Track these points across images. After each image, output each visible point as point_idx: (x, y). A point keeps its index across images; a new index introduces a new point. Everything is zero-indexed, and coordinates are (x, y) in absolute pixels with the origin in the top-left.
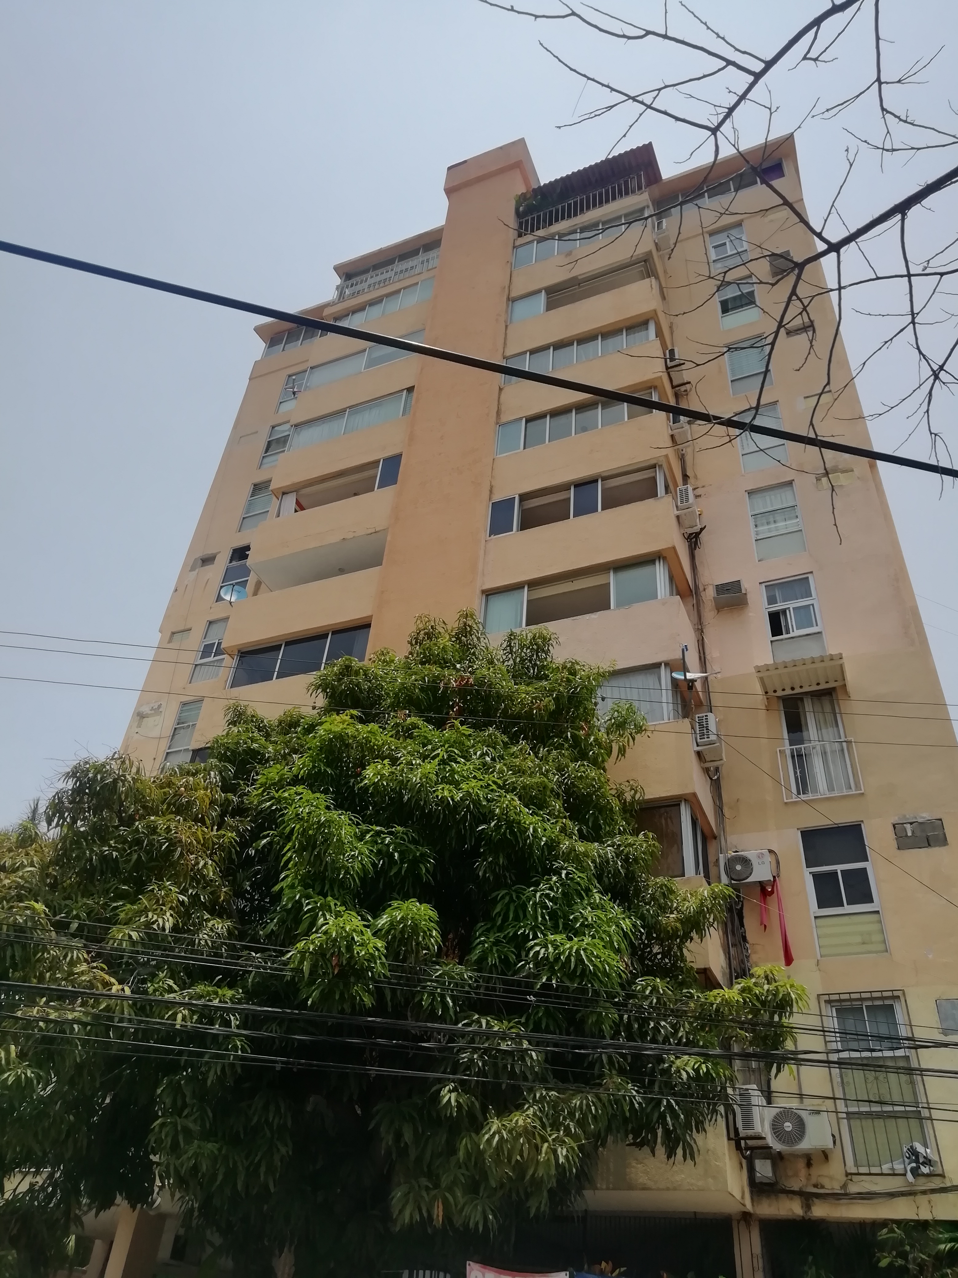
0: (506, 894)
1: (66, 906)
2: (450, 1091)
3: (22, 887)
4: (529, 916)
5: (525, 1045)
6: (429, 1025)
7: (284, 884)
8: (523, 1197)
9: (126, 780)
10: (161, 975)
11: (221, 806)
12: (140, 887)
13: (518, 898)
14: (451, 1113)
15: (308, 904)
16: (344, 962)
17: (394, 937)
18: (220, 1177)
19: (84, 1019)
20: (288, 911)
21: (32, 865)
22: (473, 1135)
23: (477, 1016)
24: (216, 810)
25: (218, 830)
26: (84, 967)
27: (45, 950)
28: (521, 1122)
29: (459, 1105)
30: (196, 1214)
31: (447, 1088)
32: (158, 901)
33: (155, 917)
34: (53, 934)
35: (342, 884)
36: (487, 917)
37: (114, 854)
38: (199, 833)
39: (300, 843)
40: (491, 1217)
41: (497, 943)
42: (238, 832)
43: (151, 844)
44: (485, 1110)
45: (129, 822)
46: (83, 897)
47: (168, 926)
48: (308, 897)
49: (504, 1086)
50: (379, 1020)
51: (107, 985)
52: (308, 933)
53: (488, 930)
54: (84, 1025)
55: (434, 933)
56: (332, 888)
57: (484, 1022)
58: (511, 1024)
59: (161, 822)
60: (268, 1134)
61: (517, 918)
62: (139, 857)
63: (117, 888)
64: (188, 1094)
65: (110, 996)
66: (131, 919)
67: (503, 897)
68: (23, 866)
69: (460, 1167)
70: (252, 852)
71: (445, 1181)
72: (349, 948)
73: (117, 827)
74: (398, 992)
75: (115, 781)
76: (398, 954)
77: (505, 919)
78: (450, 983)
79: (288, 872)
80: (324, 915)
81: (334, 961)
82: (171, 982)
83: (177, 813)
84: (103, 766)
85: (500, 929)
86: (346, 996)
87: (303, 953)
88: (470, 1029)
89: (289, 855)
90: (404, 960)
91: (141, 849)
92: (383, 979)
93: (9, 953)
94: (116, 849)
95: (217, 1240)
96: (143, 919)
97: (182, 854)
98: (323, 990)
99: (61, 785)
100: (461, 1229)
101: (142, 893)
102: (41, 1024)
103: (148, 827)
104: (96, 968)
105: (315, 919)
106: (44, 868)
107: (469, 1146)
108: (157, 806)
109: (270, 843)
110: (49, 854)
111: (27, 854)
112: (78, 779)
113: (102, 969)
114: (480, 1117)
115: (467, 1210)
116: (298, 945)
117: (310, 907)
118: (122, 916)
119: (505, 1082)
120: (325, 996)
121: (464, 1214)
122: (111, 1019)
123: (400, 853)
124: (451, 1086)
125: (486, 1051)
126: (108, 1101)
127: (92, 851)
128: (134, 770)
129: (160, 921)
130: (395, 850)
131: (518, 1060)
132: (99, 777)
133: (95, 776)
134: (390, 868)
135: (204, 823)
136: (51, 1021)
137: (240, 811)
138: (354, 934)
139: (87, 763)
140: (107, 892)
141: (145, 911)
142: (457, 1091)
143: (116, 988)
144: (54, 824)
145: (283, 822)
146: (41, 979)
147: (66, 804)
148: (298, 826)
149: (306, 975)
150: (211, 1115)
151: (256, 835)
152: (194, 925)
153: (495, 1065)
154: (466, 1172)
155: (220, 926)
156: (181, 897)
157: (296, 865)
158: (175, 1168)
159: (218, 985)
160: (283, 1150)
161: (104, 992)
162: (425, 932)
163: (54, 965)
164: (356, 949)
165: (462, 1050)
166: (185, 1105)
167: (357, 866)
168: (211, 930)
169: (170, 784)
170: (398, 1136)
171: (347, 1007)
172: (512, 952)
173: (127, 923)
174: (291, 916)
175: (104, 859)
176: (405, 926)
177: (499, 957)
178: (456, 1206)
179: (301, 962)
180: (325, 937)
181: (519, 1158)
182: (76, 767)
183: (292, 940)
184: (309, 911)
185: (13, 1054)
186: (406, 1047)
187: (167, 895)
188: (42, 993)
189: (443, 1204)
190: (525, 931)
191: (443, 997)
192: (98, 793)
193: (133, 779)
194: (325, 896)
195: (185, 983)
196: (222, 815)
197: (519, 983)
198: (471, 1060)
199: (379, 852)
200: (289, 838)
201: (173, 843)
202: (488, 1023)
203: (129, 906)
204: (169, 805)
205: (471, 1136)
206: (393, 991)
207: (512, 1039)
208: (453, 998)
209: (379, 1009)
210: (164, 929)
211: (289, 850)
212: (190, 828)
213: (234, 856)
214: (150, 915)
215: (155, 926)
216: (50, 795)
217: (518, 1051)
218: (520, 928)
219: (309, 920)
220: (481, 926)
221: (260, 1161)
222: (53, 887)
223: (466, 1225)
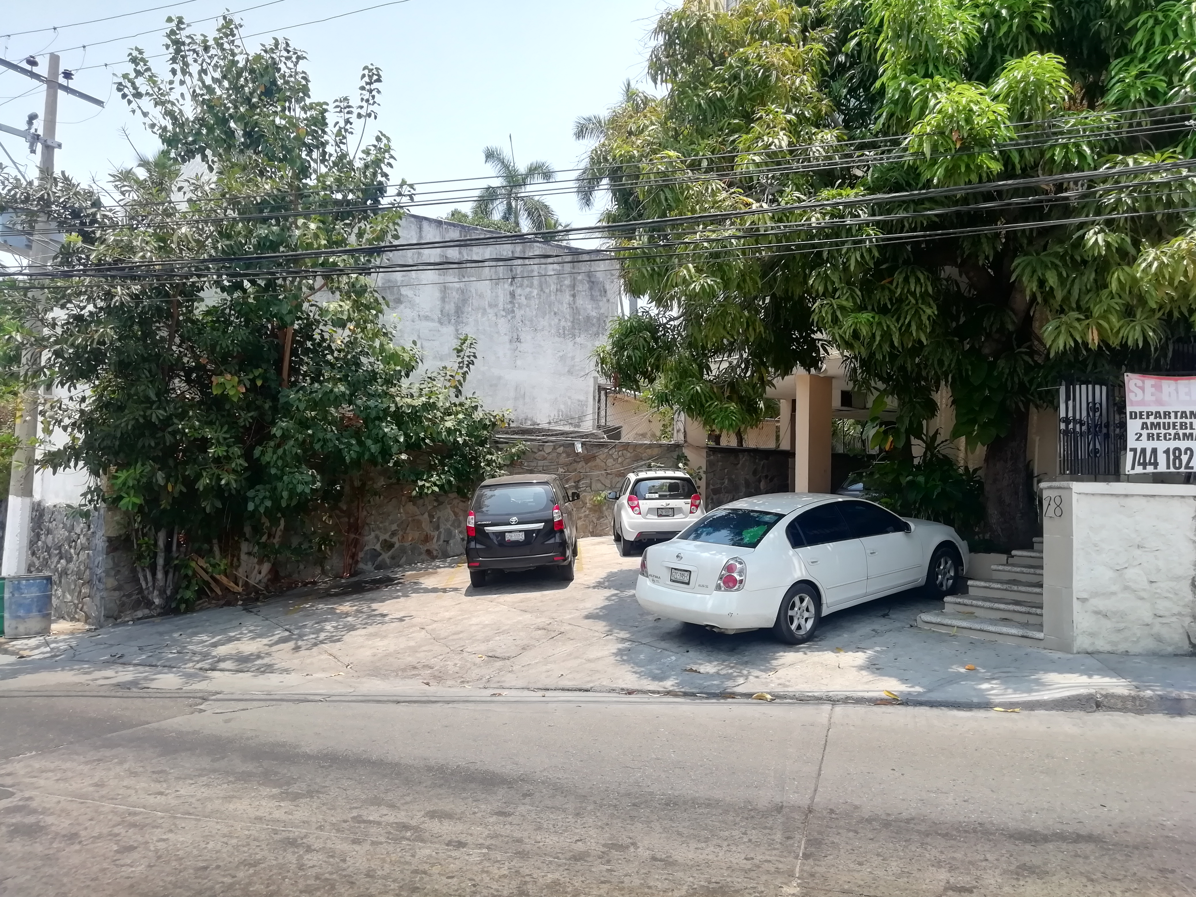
0: (1150, 17)
1: (693, 150)
2: (1096, 233)
3: (655, 144)
4: (1181, 34)
5: (1185, 172)
6: (1067, 175)
7: (884, 79)
8: (1187, 314)
9: (708, 19)
10: (788, 190)
11: (800, 21)
12: (748, 118)
13: (1166, 17)
14: (1099, 252)
15: (915, 89)
16: (966, 135)
17: (1015, 99)
18: (878, 338)
19: (738, 234)
20: (896, 103)
21: (652, 124)
22: (1126, 268)
23: (1121, 157)
24: (796, 27)
25: (804, 45)
26: (724, 195)
27: (688, 188)
28: (1184, 246)
29: (1108, 245)
30: (859, 371)
31: (1092, 232)
32: (768, 126)
33: (771, 140)
34: (690, 174)
35: (946, 61)
36: (1124, 50)
37: (718, 94)
38: (789, 53)
39: (894, 30)
40: (1151, 334)
41: (1141, 75)
42: (824, 41)
43: (747, 76)
44: (1136, 244)
45: (722, 61)
46: (703, 139)
47: (784, 144)
48: (913, 83)
49: (1159, 218)
50: (1010, 182)
51: (748, 205)
52: (921, 115)
53: (1128, 65)
54: (738, 238)
55: (1063, 82)
56: (937, 68)
57: (1130, 161)
58: (1166, 155)
59: (750, 52)
60: (913, 301)
61: (1165, 41)
62: (741, 90)
63: (729, 124)
64: (836, 280)
65: (753, 213)
66: (749, 147)
67: (1144, 23)
68: (646, 127)
69: (1112, 298)
70: (842, 58)
71: (1097, 311)
72: (968, 121)
73: (712, 69)
74: (1027, 153)
75: (699, 23)
76: (1023, 114)
77: (1150, 45)
78: (1084, 131)
79: (886, 65)
80: (935, 96)
81: (955, 136)
82: (797, 194)
83: (763, 38)
84: (684, 11)
85: (1143, 60)
86: (972, 167)
87: (920, 136)
88: (1114, 171)
89: (884, 46)
90: (1030, 119)
91: (740, 82)
92: (1008, 142)
93: (662, 197)
94: (719, 89)
95: (881, 385)
96: (760, 144)
97: (777, 77)
98: (947, 167)
99: (653, 43)
100: (1118, 348)
101: (753, 121)
102: (706, 244)
103: (740, 59)
104: (734, 193)
105: (926, 101)
106: (664, 124)
107: (1122, 278)
108: (742, 38)
109: (859, 44)
110: (663, 111)
111: (645, 116)
112: (667, 32)
113: (740, 194)
114: (1132, 251)
115: (1123, 332)
116: (914, 130)
117: (917, 92)
118: (741, 146)
119: (1159, 213)
120: (950, 173)
121: (1121, 335)
122: (758, 229)
123: (1009, 8)
124: (1097, 228)
125: (1135, 189)
126: (767, 301)
127: (698, 96)
128: (712, 7)
129: (776, 141)
130: (1002, 7)
131: (1176, 189)
132: (684, 23)
133: (680, 24)
134: (998, 28)
135: (789, 42)
136: (713, 240)
137: (819, 22)
138: (972, 105)
139: (668, 14)
140: (721, 130)
141: (759, 137)
142: (1104, 231)
143: (755, 206)
144: (659, 82)
145: (871, 14)
146: (693, 211)
147: (663, 59)
148: (887, 14)
149: (928, 156)
150: (859, 293)
151: (843, 40)
152: (804, 140)
153: (1147, 199)
154: (1120, 301)
155: (829, 136)
156: (789, 117)
157: (893, 54)
158: (840, 336)
159: (840, 186)
160: (929, 311)
161: (747, 210)
162: (1050, 84)
163: (700, 198)
164: (976, 120)
165: (1107, 192)
166: (835, 290)
167: (960, 37)
168: (822, 141)
169: (747, 13)
170: (1042, 283)
171: (974, 177)
172: (1161, 80)
173: (748, 149)
174: (900, 106)
175: (710, 101)
176: (1028, 83)
177: (1145, 90)
178: (1112, 330)
179: (921, 144)
180: (940, 116)
181: (1182, 279)
182: (660, 21)
183: (906, 128)
184: (917, 96)
185: (693, 270)
186: (1041, 201)
187: (775, 118)
188: (696, 221)
189: (1097, 329)
190: (1177, 53)
191: (1077, 145)
192: (687, 41)
193: (714, 15)
194: (931, 77)
195: (810, 193)
196: (804, 30)
197: (1171, 111)
198: (1119, 201)
199: (983, 15)
200: (878, 31)
201: (767, 68)
202: (1135, 161)
203: (745, 136)
204: (752, 33)
205: (1123, 269)
206: (1021, 152)
207: (1166, 170)
208: (1090, 145)
209: (1008, 172)
210: (781, 147)
211: (883, 41)
212: (778, 50)
213: (826, 68)
214: (765, 138)
215: (773, 147)
216: (648, 56)
217: (1176, 181)
218: (1170, 51)
219: (920, 104)
220: (1115, 64)
221: (910, 323)
222: (676, 137)
223: (1124, 345)
